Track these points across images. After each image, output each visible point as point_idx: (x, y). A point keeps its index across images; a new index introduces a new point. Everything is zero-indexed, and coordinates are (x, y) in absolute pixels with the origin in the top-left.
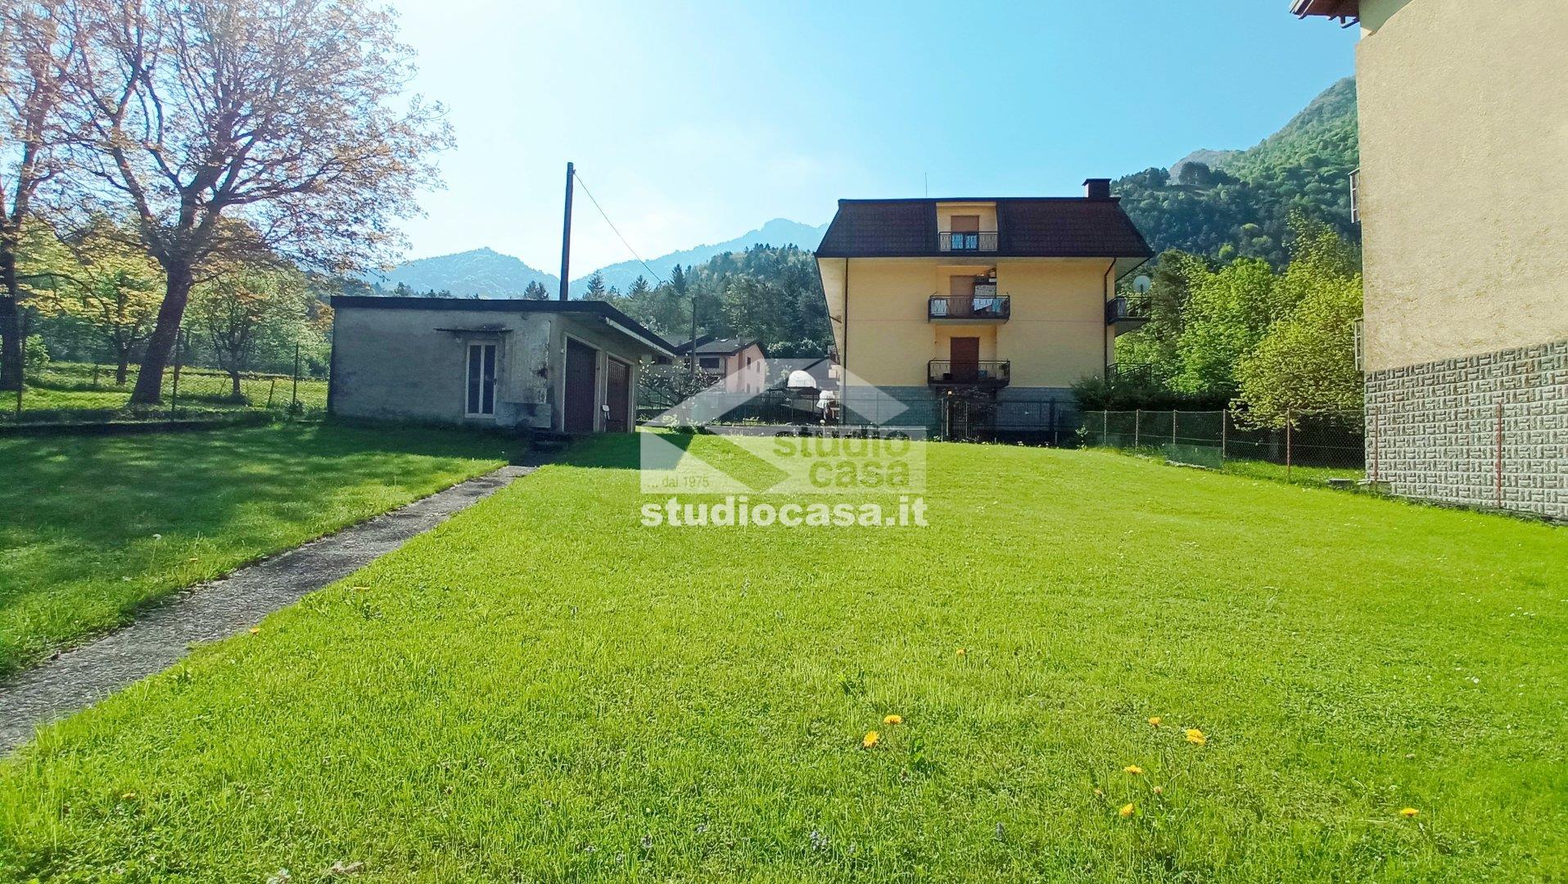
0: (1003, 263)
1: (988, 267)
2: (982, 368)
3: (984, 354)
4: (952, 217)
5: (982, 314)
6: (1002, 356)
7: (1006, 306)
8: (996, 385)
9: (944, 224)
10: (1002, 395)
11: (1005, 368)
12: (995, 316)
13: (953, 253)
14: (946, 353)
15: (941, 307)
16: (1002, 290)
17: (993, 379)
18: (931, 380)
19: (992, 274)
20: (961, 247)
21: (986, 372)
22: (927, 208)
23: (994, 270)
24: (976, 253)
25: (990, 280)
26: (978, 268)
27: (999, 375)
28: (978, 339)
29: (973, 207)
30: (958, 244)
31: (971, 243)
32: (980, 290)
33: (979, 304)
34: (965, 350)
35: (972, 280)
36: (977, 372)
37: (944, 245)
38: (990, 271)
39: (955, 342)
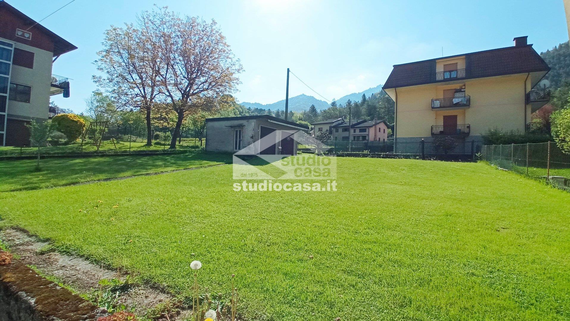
0: (468, 82)
1: (461, 85)
2: (459, 127)
3: (459, 122)
4: (444, 65)
5: (457, 105)
6: (468, 122)
7: (469, 100)
8: (464, 135)
9: (440, 68)
10: (468, 139)
11: (469, 127)
12: (464, 105)
13: (445, 80)
14: (441, 122)
15: (437, 104)
16: (467, 93)
17: (464, 133)
18: (432, 134)
19: (463, 87)
20: (449, 77)
21: (460, 130)
22: (432, 63)
23: (464, 85)
24: (456, 79)
25: (462, 90)
26: (456, 85)
27: (466, 130)
28: (457, 116)
29: (453, 60)
30: (447, 76)
31: (454, 75)
32: (457, 95)
33: (455, 101)
34: (450, 121)
35: (454, 91)
36: (456, 129)
37: (439, 77)
38: (462, 86)
39: (446, 118)
